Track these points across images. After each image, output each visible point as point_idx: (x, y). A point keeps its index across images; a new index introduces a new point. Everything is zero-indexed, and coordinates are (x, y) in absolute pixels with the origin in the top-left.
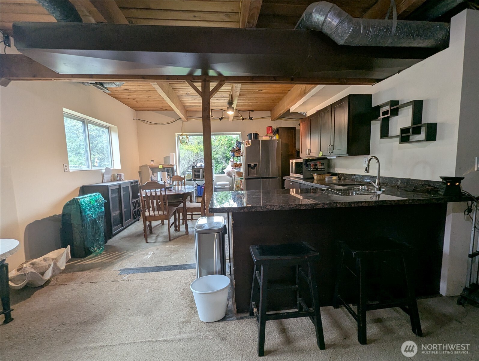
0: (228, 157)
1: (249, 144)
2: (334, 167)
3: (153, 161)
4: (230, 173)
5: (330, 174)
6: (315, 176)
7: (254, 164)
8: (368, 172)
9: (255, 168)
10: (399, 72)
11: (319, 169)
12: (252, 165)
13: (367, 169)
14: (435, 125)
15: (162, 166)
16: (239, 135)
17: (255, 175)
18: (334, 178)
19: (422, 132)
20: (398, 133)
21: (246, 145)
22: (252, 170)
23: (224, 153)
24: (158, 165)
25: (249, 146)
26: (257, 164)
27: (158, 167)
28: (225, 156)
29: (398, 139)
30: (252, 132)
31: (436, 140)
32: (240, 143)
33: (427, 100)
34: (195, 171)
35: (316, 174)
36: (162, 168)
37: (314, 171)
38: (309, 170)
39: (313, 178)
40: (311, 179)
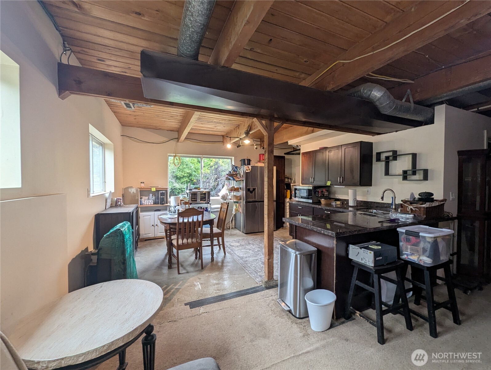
0: (178, 176)
1: (249, 169)
2: (335, 193)
3: (144, 183)
4: (224, 196)
5: (334, 200)
6: (323, 201)
7: (253, 189)
8: (383, 200)
9: (253, 192)
10: (396, 131)
11: (325, 195)
12: (251, 189)
13: (382, 198)
14: (427, 170)
15: (155, 188)
16: (230, 160)
17: (253, 199)
18: (338, 203)
19: (417, 174)
20: (401, 173)
21: (247, 170)
22: (251, 194)
23: (174, 172)
24: (150, 188)
25: (249, 171)
26: (255, 189)
27: (150, 189)
28: (175, 175)
29: (401, 177)
30: (246, 158)
31: (428, 180)
32: (236, 167)
33: (420, 154)
34: (192, 194)
35: (323, 199)
36: (155, 190)
37: (321, 197)
38: (317, 196)
39: (321, 203)
40: (319, 203)
